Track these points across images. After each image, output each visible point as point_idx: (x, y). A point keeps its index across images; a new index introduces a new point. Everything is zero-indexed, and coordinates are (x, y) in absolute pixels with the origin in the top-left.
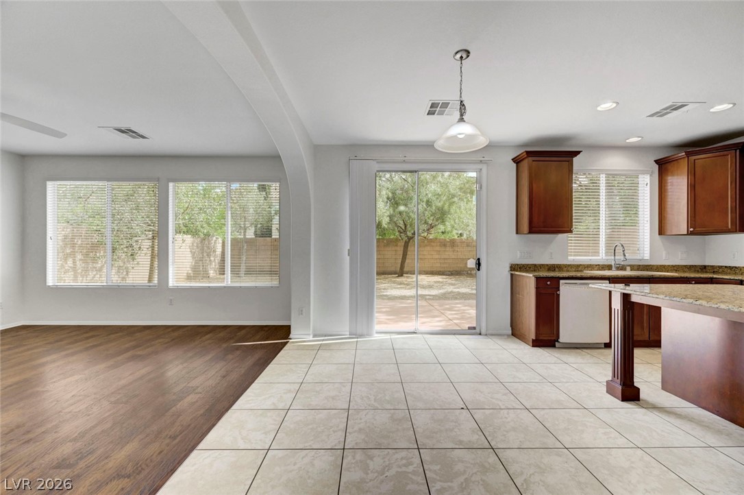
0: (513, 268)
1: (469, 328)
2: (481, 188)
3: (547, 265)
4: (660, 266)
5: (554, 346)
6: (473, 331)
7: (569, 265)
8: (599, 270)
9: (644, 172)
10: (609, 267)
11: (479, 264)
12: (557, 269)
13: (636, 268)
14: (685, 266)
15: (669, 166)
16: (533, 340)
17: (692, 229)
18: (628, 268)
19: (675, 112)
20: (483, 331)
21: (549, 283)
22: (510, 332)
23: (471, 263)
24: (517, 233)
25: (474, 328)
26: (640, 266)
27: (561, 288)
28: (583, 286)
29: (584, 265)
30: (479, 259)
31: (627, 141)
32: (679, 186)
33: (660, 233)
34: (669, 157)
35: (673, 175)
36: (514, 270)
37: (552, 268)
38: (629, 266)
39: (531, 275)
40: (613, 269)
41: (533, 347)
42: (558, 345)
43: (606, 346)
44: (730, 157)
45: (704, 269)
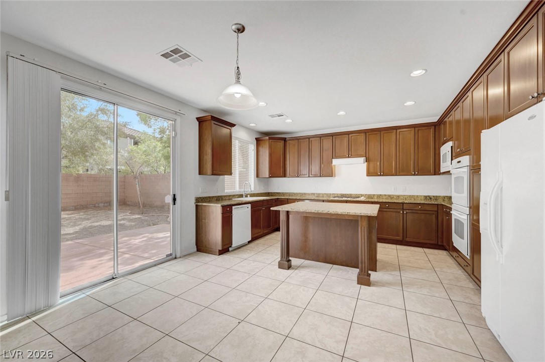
0: (198, 200)
1: (168, 256)
2: (176, 135)
3: (215, 197)
4: (257, 194)
5: (229, 251)
6: (170, 257)
8: (238, 198)
9: (251, 143)
10: (241, 196)
11: (174, 199)
12: (220, 199)
14: (264, 193)
15: (261, 142)
16: (219, 250)
17: (270, 175)
18: (249, 196)
19: (278, 117)
20: (178, 256)
21: (228, 209)
22: (196, 249)
23: (169, 199)
24: (200, 174)
25: (171, 255)
26: (252, 194)
27: (233, 212)
29: (232, 195)
30: (174, 195)
31: (250, 125)
33: (257, 177)
34: (261, 137)
35: (263, 147)
36: (198, 202)
38: (249, 194)
40: (244, 197)
41: (219, 255)
42: (230, 249)
43: (249, 242)
44: (282, 143)
45: (268, 194)
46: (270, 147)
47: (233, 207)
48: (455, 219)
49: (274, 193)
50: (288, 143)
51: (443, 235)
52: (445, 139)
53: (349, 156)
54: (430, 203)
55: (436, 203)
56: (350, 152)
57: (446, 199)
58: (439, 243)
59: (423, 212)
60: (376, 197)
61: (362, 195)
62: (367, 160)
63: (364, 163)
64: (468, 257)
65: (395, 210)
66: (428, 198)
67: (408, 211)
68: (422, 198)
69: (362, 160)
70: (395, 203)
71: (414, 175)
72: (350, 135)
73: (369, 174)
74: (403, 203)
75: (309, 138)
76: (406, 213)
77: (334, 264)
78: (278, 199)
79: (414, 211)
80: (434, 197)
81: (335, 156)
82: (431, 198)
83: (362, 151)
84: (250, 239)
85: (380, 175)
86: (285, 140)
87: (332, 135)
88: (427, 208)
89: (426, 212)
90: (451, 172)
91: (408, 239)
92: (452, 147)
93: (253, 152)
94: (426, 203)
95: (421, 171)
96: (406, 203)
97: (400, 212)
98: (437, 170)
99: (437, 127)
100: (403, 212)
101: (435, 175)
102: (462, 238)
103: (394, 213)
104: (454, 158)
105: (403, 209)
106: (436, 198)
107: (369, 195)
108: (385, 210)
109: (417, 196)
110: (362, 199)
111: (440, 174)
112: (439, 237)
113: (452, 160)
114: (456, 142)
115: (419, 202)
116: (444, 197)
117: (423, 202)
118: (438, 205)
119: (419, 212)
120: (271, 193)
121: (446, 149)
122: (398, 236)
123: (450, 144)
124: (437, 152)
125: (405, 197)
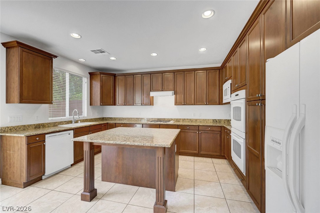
0: (3, 130)
3: (34, 125)
4: (91, 119)
5: (41, 180)
7: (49, 123)
8: (66, 124)
9: (85, 77)
10: (71, 122)
12: (41, 127)
13: (82, 121)
14: (98, 118)
15: (94, 76)
16: (24, 183)
17: (101, 104)
19: (101, 53)
21: (37, 139)
24: (7, 102)
26: (83, 120)
27: (46, 140)
28: (60, 136)
29: (58, 122)
31: (79, 60)
32: (97, 86)
33: (91, 105)
34: (95, 72)
35: (95, 81)
36: (5, 132)
37: (38, 126)
38: (79, 120)
39: (23, 136)
40: (73, 123)
41: (24, 188)
42: (43, 177)
43: (72, 165)
44: (112, 78)
45: (103, 119)
46: (101, 81)
47: (46, 136)
48: (233, 140)
49: (108, 118)
50: (117, 78)
51: (224, 149)
52: (226, 78)
53: (162, 89)
54: (217, 125)
55: (220, 125)
56: (163, 87)
57: (226, 122)
58: (222, 155)
59: (212, 132)
60: (181, 121)
61: (172, 119)
62: (175, 93)
63: (173, 95)
64: (245, 174)
65: (193, 131)
66: (215, 121)
67: (202, 131)
68: (212, 121)
69: (171, 93)
70: (193, 125)
71: (206, 104)
72: (163, 74)
73: (176, 103)
74: (199, 126)
75: (133, 75)
76: (201, 133)
77: (140, 186)
78: (108, 123)
79: (206, 132)
80: (218, 120)
81: (152, 89)
82: (217, 121)
83: (171, 87)
84: (73, 163)
85: (184, 105)
86: (115, 76)
87: (151, 74)
88: (214, 129)
89: (214, 132)
90: (230, 103)
91: (202, 152)
92: (231, 84)
93: (86, 84)
94: (214, 125)
95: (210, 102)
96: (201, 126)
97: (196, 132)
98: (220, 101)
99: (220, 70)
100: (199, 133)
101: (219, 105)
102: (240, 157)
103: (193, 133)
104: (232, 92)
105: (199, 130)
106: (220, 121)
107: (177, 119)
108: (187, 131)
109: (208, 120)
110: (171, 123)
111: (222, 104)
112: (222, 150)
113: (231, 94)
114: (234, 80)
115: (209, 125)
116: (225, 120)
117: (211, 124)
118: (221, 126)
119: (209, 132)
120: (105, 118)
121: (227, 86)
122: (196, 150)
123: (230, 82)
124: (220, 88)
125: (201, 121)
